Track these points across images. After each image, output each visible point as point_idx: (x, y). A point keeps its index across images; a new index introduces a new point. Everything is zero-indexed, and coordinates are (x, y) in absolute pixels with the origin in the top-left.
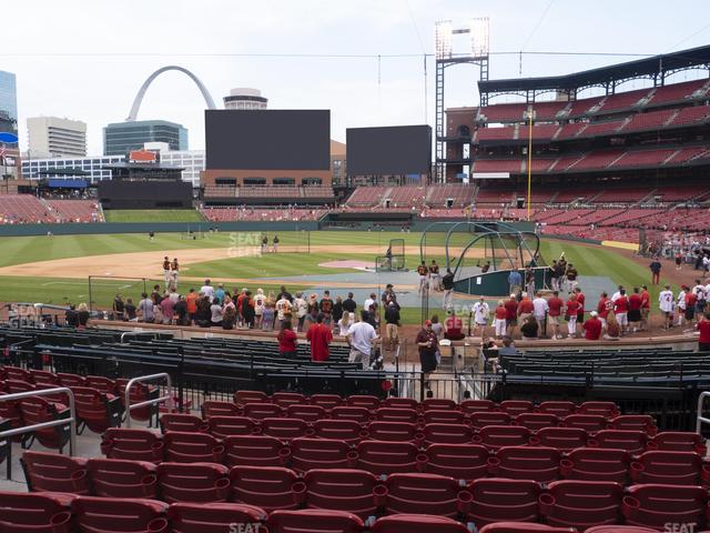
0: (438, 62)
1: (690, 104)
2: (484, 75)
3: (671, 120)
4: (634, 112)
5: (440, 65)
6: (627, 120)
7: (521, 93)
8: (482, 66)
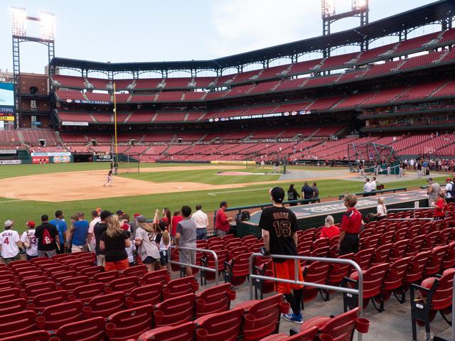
0: (14, 37)
1: (189, 90)
2: (51, 53)
3: (183, 97)
4: (156, 91)
5: (16, 40)
6: (157, 96)
7: (78, 69)
8: (49, 45)
